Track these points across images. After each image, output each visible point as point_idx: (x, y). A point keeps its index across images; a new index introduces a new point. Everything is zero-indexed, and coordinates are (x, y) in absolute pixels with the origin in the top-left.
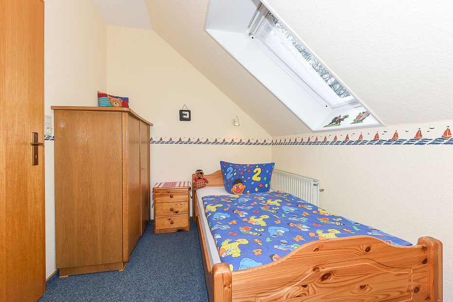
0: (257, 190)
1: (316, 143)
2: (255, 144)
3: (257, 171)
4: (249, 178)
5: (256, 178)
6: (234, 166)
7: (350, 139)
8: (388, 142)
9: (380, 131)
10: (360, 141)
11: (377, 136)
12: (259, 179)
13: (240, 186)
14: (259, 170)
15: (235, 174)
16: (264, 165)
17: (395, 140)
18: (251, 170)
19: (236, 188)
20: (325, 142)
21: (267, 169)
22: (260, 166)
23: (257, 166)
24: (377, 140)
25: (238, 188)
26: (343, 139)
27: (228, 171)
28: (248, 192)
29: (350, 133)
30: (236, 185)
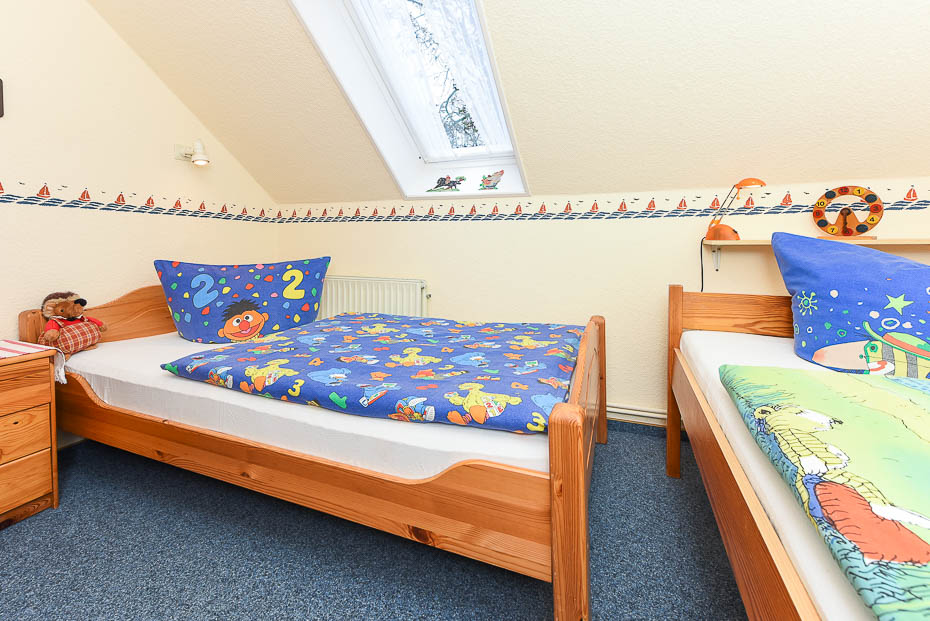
0: (297, 319)
1: (411, 217)
2: (239, 218)
3: (293, 278)
4: (274, 295)
5: (292, 293)
6: (213, 271)
7: (479, 212)
8: (534, 217)
9: (523, 202)
10: (494, 216)
11: (519, 208)
12: (300, 294)
13: (252, 317)
14: (299, 275)
15: (226, 290)
16: (306, 263)
17: (542, 214)
18: (273, 274)
19: (235, 324)
20: (431, 216)
21: (315, 271)
22: (297, 265)
23: (289, 267)
24: (518, 214)
25: (244, 325)
26: (466, 212)
27: (195, 283)
28: (276, 327)
29: (478, 204)
30: (237, 317)
